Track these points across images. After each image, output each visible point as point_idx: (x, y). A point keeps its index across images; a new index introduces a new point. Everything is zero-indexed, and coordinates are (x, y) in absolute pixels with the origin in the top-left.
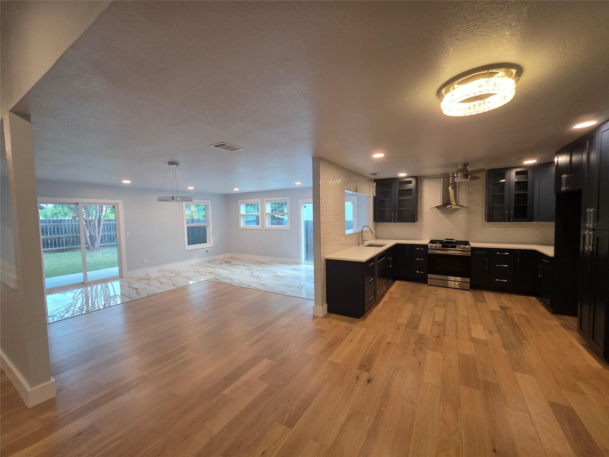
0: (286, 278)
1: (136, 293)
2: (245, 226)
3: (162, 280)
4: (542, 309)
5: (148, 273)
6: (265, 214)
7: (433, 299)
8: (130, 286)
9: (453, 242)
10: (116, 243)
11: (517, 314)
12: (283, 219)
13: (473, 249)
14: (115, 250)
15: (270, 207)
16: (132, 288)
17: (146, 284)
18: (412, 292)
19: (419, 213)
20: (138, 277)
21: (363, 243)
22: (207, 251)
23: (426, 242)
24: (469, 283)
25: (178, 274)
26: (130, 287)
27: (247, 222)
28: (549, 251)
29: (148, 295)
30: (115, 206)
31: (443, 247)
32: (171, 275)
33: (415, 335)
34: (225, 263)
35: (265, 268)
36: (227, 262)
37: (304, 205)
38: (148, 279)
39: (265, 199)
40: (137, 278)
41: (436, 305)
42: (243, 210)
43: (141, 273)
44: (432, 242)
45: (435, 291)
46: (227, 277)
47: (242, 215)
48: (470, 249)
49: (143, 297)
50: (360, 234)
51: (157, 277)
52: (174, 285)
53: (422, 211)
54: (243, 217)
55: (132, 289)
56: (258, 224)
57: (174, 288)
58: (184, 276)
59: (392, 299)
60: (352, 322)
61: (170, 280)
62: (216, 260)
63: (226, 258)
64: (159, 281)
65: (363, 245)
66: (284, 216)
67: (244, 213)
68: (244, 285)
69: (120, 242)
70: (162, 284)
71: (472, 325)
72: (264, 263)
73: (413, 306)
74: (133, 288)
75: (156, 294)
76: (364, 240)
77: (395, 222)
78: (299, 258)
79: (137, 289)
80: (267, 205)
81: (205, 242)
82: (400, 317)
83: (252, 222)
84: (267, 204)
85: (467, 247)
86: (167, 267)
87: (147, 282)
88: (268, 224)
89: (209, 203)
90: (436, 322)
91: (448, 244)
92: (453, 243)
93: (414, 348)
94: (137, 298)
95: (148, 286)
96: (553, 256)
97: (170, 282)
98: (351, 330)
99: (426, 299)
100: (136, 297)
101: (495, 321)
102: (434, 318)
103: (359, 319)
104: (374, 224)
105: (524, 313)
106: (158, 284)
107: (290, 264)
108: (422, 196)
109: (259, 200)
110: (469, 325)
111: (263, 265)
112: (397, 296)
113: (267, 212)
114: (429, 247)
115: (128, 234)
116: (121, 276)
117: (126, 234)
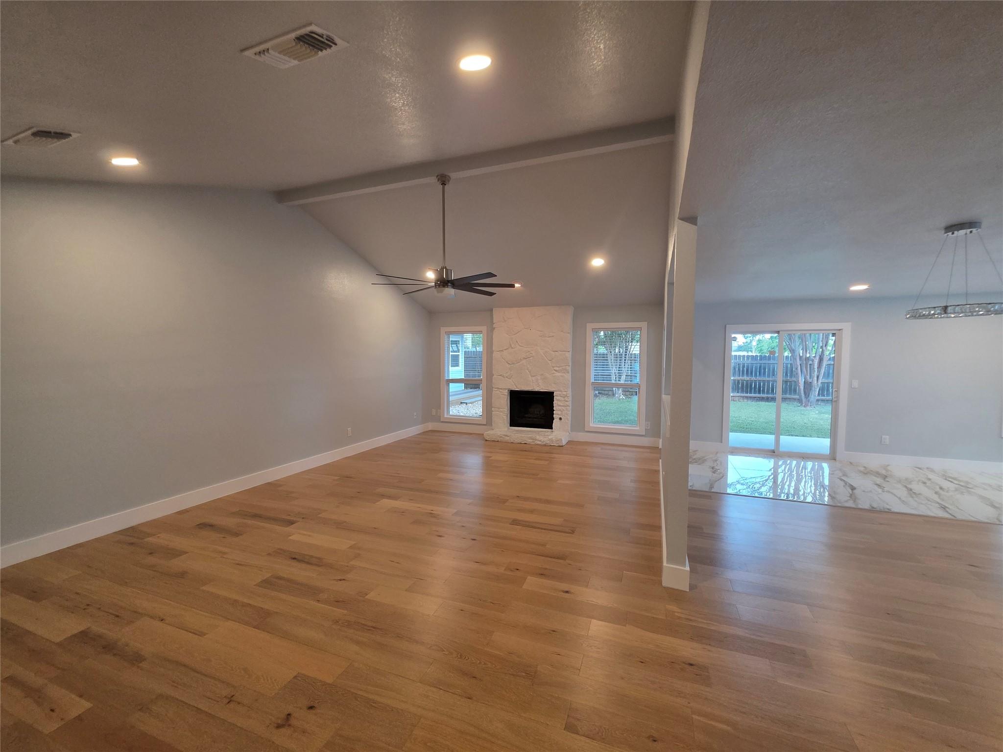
1: (849, 495)
3: (916, 487)
5: (888, 465)
8: (843, 478)
10: (830, 397)
14: (829, 408)
16: (846, 483)
17: (877, 485)
20: (865, 467)
25: (965, 487)
26: (841, 480)
29: (873, 508)
32: (946, 484)
38: (885, 477)
40: (862, 469)
43: (874, 461)
49: (860, 506)
51: (906, 479)
52: (944, 508)
55: (845, 484)
57: (941, 514)
58: (983, 498)
61: (936, 493)
64: (906, 487)
69: (837, 397)
70: (913, 497)
74: (846, 484)
75: (889, 512)
79: (853, 488)
86: (938, 463)
87: (879, 480)
94: (847, 505)
95: (880, 491)
97: (936, 498)
100: (846, 501)
106: (902, 493)
115: (856, 384)
116: (832, 457)
117: (851, 384)
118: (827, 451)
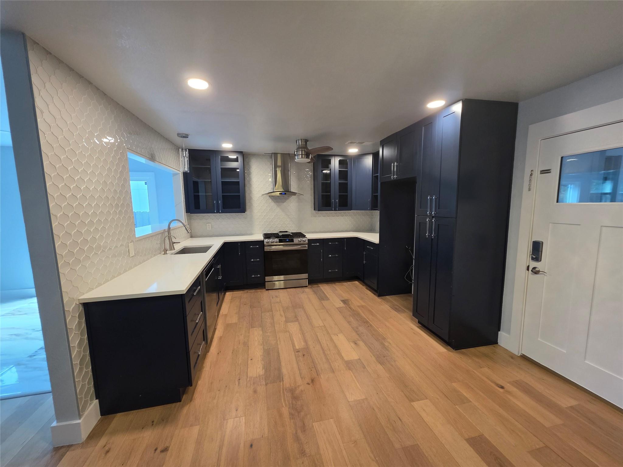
7: (280, 311)
11: (358, 307)
13: (309, 241)
18: (252, 307)
21: (172, 248)
24: (307, 279)
31: (280, 241)
33: (284, 393)
41: (287, 321)
44: (266, 236)
45: (277, 297)
48: (307, 242)
50: (167, 234)
65: (173, 251)
71: (334, 337)
73: (261, 332)
76: (174, 243)
77: (218, 212)
82: (249, 362)
85: (304, 239)
90: (299, 351)
91: (284, 237)
92: (290, 236)
96: (378, 243)
99: (271, 313)
101: (349, 322)
102: (294, 345)
103: (181, 401)
104: (188, 216)
105: (362, 303)
110: (332, 340)
114: (265, 243)
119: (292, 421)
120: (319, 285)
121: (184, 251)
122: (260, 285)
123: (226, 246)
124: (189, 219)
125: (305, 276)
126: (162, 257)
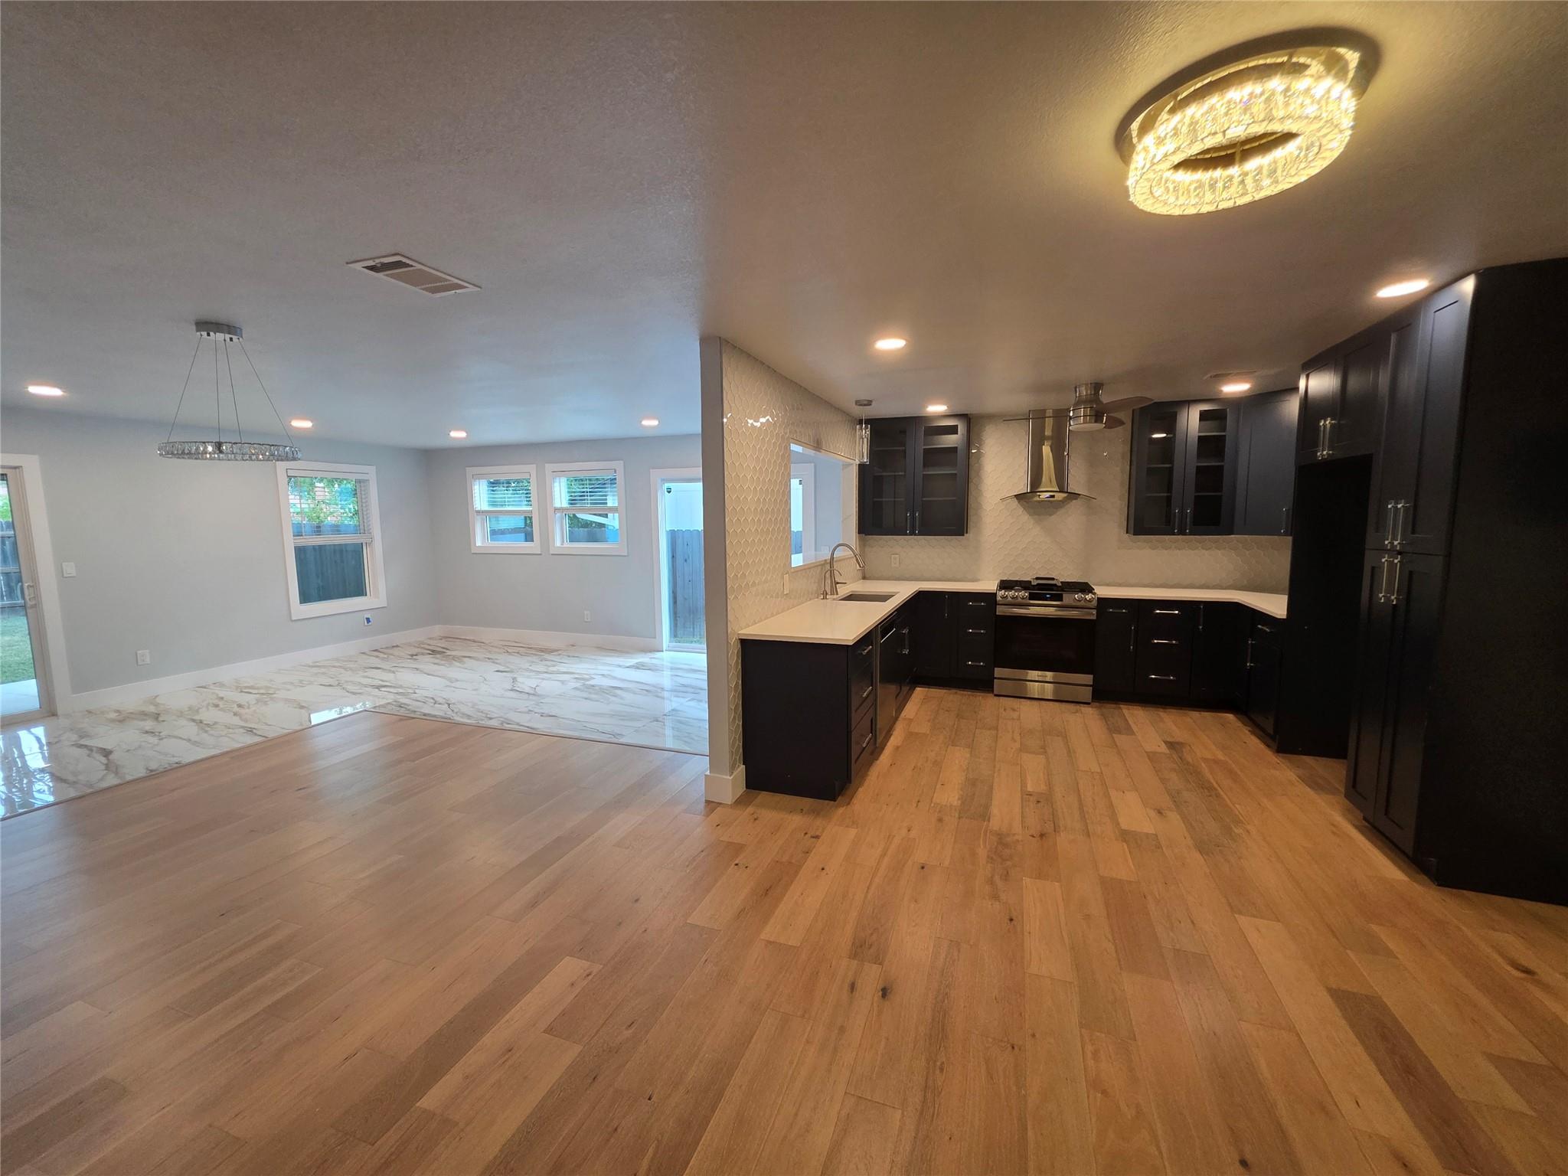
0: (618, 692)
1: (103, 767)
2: (490, 543)
3: (207, 716)
4: (1254, 743)
5: (157, 696)
6: (550, 512)
7: (1013, 732)
8: (83, 742)
9: (1055, 585)
10: (20, 601)
11: (1205, 760)
12: (602, 525)
13: (1103, 602)
14: (21, 623)
15: (564, 490)
16: (90, 749)
17: (147, 732)
18: (959, 716)
19: (971, 512)
20: (118, 711)
21: (834, 591)
22: (368, 620)
23: (989, 585)
24: (1090, 686)
25: (266, 695)
26: (81, 746)
27: (494, 533)
28: (1276, 606)
29: (151, 771)
30: (6, 475)
31: (1032, 597)
32: (244, 698)
33: (985, 835)
34: (430, 654)
35: (554, 666)
36: (433, 651)
37: (667, 485)
38: (156, 717)
39: (549, 467)
40: (113, 715)
41: (1024, 748)
42: (481, 496)
43: (128, 696)
44: (1005, 585)
45: (1014, 710)
46: (433, 699)
47: (478, 512)
48: (1095, 603)
49: (129, 778)
50: (828, 567)
51: (190, 708)
52: (250, 731)
53: (979, 506)
54: (482, 519)
55: (88, 752)
56: (529, 537)
57: (250, 740)
58: (287, 700)
59: (910, 736)
60: (816, 813)
61: (235, 714)
62: (397, 646)
63: (430, 639)
64: (194, 721)
65: (835, 596)
66: (606, 516)
67: (485, 507)
68: (491, 719)
69: (37, 597)
70: (206, 732)
71: (1113, 793)
72: (550, 651)
73: (968, 755)
74: (92, 750)
75: (180, 766)
76: (838, 583)
77: (913, 533)
78: (654, 633)
79: (106, 753)
80: (556, 484)
81: (360, 591)
82: (939, 786)
83: (510, 533)
84: (557, 480)
85: (1089, 597)
86: (227, 673)
87: (149, 724)
88: (559, 539)
89: (370, 473)
90: (1031, 795)
91: (1043, 590)
92: (1055, 588)
93: (990, 876)
94: (105, 785)
95: (153, 740)
96: (1285, 617)
97: (236, 721)
98: (817, 837)
99: (994, 732)
100: (102, 779)
101: (1163, 781)
102: (1023, 785)
103: (835, 801)
104: (860, 540)
105: (1221, 756)
106: (191, 730)
107: (627, 653)
108: (980, 468)
109: (531, 469)
110: (1107, 796)
111: (547, 656)
112: (924, 728)
113: (557, 505)
114: (999, 598)
115: (70, 569)
116: (48, 710)
117: (60, 572)
118: (35, 704)
119: (989, 865)
120: (1122, 706)
121: (851, 597)
122: (983, 684)
123: (920, 597)
124: (863, 544)
125: (1088, 679)
126: (820, 602)
